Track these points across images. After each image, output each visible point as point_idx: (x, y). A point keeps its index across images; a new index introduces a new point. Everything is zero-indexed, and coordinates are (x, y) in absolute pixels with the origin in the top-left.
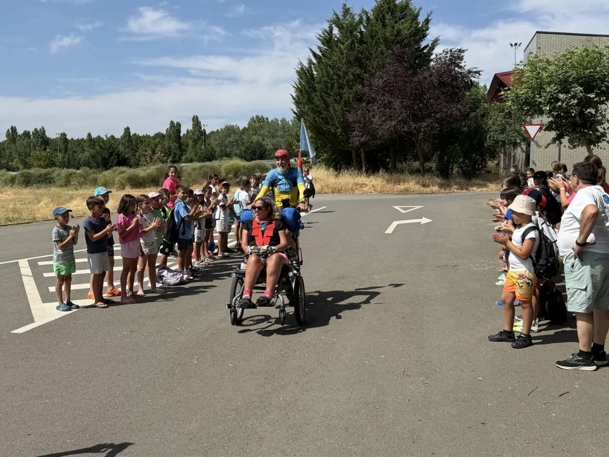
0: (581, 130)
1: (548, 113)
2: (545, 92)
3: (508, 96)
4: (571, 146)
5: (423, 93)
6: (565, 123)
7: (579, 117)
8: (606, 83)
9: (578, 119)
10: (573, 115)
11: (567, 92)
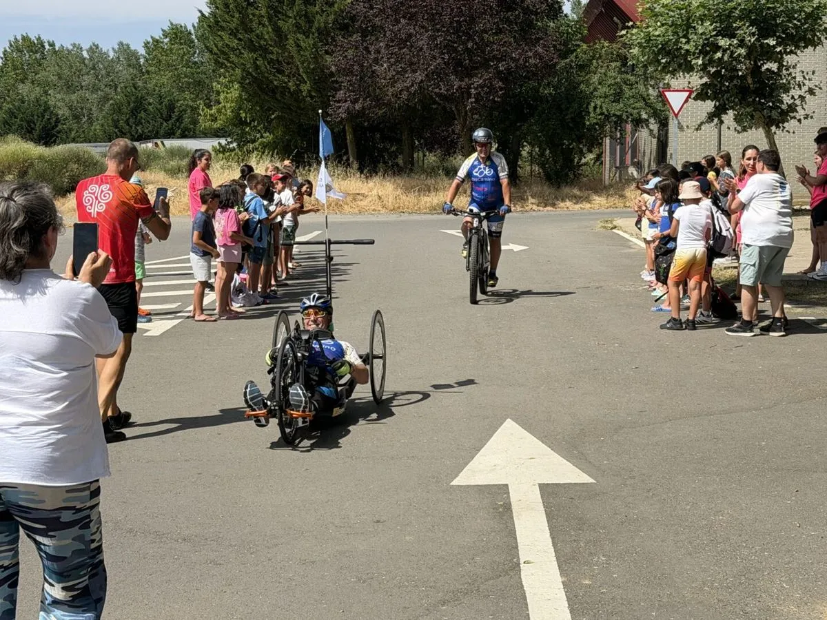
0: (754, 100)
1: (701, 70)
2: (696, 34)
3: (634, 37)
4: (739, 128)
5: (472, 21)
6: (728, 87)
7: (753, 77)
8: (795, 22)
9: (750, 81)
10: (740, 73)
11: (732, 36)
